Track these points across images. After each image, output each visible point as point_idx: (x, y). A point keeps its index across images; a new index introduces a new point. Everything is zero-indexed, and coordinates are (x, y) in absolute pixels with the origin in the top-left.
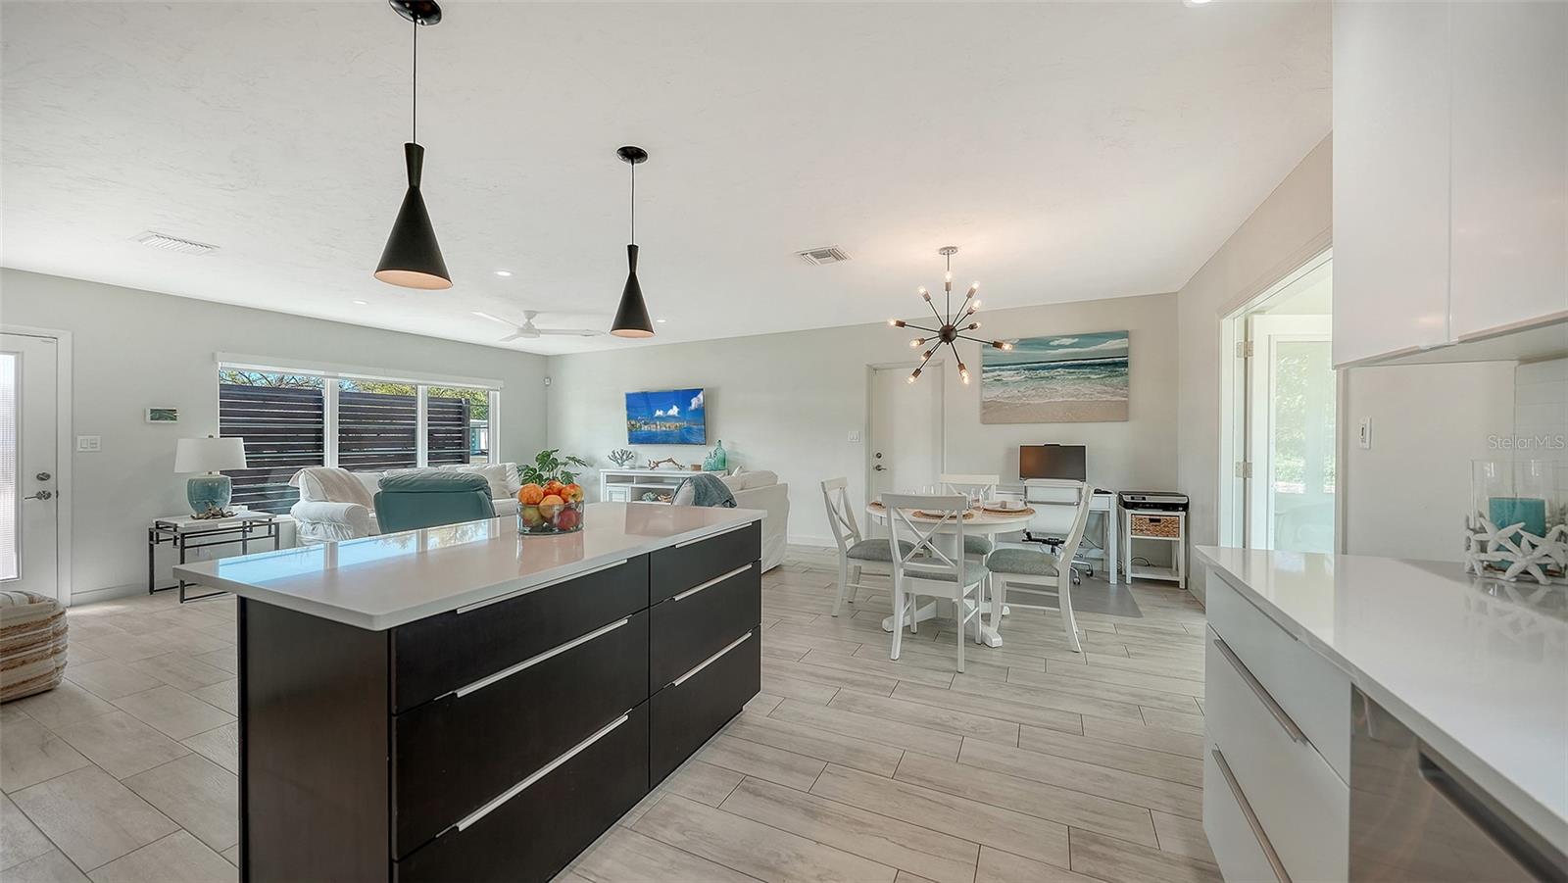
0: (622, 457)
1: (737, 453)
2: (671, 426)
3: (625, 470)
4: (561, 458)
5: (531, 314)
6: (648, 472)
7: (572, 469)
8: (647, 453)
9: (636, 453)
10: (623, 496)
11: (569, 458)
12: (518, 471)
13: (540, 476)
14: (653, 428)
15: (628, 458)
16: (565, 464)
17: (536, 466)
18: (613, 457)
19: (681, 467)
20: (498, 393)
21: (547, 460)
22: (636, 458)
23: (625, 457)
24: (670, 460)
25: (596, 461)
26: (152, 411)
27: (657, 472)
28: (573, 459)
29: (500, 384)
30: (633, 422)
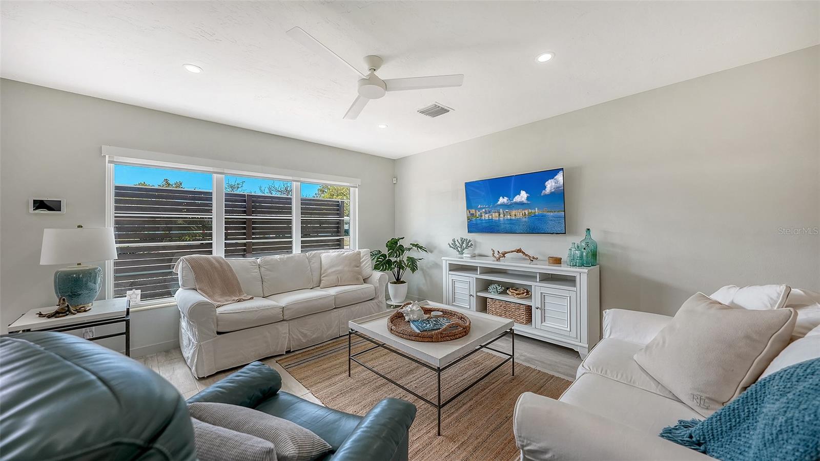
0: (461, 246)
1: (613, 245)
2: (517, 214)
3: (466, 259)
4: (405, 243)
5: (375, 62)
6: (490, 263)
7: (415, 254)
8: (489, 243)
9: (475, 242)
10: (467, 286)
11: (413, 245)
12: (371, 255)
13: (389, 261)
14: (495, 216)
15: (467, 247)
16: (409, 249)
17: (385, 251)
18: (454, 246)
19: (532, 259)
20: (357, 189)
21: (395, 246)
22: (475, 246)
23: (464, 245)
24: (519, 251)
25: (435, 248)
26: (35, 202)
27: (503, 264)
28: (416, 246)
29: (358, 182)
30: (473, 211)
